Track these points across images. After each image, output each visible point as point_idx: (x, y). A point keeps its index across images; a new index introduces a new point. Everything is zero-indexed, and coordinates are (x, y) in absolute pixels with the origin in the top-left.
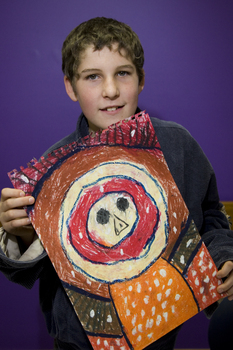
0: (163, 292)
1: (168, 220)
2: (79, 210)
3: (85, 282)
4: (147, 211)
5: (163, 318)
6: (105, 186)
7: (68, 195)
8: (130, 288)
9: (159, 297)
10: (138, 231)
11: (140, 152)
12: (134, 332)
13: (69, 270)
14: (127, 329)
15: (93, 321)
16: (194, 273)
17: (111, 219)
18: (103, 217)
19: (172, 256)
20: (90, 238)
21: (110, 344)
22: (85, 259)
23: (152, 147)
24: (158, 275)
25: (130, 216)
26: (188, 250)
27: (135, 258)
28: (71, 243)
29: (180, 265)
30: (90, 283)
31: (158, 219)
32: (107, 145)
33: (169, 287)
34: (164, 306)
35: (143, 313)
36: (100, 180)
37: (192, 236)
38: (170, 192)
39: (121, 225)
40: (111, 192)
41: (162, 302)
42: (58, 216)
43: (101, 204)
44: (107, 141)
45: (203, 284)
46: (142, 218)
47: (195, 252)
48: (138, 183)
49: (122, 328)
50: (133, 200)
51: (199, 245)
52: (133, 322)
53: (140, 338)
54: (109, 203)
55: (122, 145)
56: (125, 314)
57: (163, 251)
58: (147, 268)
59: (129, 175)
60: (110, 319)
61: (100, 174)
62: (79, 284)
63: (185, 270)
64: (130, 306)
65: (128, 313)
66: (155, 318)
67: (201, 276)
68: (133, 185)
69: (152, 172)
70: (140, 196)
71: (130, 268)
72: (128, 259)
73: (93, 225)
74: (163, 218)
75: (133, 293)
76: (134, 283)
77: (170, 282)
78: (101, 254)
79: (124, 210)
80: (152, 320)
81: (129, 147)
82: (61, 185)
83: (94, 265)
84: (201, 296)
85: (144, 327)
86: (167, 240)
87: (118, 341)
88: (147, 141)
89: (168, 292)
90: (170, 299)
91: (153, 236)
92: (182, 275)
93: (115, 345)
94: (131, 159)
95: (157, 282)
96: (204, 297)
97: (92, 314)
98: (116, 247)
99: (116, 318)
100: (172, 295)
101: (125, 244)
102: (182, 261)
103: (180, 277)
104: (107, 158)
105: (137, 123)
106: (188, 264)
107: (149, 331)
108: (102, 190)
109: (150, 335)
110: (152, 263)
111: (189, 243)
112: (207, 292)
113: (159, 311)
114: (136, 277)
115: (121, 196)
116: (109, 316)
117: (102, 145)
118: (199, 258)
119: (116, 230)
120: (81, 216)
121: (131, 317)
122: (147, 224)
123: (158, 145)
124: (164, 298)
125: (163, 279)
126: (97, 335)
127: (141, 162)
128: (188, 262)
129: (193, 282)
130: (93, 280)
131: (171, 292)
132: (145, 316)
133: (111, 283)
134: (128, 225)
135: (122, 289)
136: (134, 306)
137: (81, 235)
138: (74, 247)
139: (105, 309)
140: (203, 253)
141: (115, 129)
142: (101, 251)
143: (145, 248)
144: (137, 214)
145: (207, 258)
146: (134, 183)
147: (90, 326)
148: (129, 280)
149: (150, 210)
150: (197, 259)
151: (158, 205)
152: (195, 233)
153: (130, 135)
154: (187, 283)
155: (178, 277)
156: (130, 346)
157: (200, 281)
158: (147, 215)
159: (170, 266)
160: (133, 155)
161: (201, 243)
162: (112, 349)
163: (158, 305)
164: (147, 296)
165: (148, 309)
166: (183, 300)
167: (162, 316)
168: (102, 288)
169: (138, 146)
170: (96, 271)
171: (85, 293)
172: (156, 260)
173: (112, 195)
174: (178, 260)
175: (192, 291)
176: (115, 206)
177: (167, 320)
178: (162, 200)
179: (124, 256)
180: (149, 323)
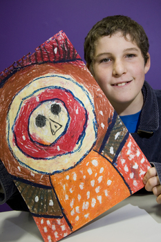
0: (96, 179)
1: (96, 118)
2: (21, 118)
3: (29, 174)
4: (77, 113)
5: (97, 201)
6: (40, 97)
7: (11, 107)
8: (68, 177)
9: (93, 183)
10: (71, 130)
11: (65, 65)
12: (72, 213)
13: (16, 166)
14: (66, 211)
15: (38, 205)
16: (123, 161)
17: (47, 123)
18: (41, 121)
19: (102, 148)
20: (32, 140)
21: (52, 224)
22: (28, 156)
23: (74, 59)
24: (91, 165)
25: (63, 118)
26: (116, 142)
27: (70, 153)
28: (16, 145)
29: (110, 155)
30: (34, 175)
31: (87, 118)
32: (37, 63)
33: (101, 175)
34: (97, 190)
35: (79, 197)
36: (35, 92)
37: (119, 129)
38: (95, 94)
39: (56, 127)
40: (45, 101)
41: (95, 187)
42: (6, 124)
43: (39, 111)
44: (36, 60)
45: (132, 170)
46: (73, 119)
47: (123, 143)
48: (67, 91)
49: (62, 210)
50: (64, 105)
51: (127, 137)
52: (72, 205)
53: (77, 218)
54: (45, 110)
55: (49, 62)
56: (64, 198)
57: (94, 145)
58: (81, 160)
59: (58, 85)
60: (51, 203)
61: (34, 87)
62: (24, 176)
63: (115, 159)
64: (68, 192)
65: (67, 198)
66: (90, 201)
67: (130, 164)
68: (62, 93)
69: (78, 80)
70: (69, 101)
71: (66, 161)
72: (64, 154)
73: (33, 128)
74: (91, 117)
75: (70, 181)
76: (71, 172)
77: (102, 170)
78: (41, 151)
79: (57, 114)
80: (87, 203)
81: (54, 62)
82: (5, 100)
83: (36, 160)
84: (132, 180)
85: (81, 209)
86: (96, 135)
87: (59, 221)
88: (69, 55)
89: (100, 179)
90: (103, 185)
91: (84, 132)
92: (112, 164)
93: (56, 224)
94: (58, 72)
95: (90, 171)
96: (135, 181)
97: (37, 199)
98: (53, 144)
99: (57, 202)
100: (104, 180)
101: (60, 142)
102: (112, 151)
103: (111, 165)
104: (39, 74)
105: (57, 41)
106: (117, 154)
107: (85, 211)
108: (38, 100)
109: (87, 216)
110: (85, 156)
111: (117, 136)
112: (136, 177)
113: (94, 195)
114: (72, 168)
115: (54, 103)
116: (51, 201)
117: (33, 64)
118: (127, 148)
119: (52, 131)
120: (23, 123)
121: (69, 201)
122: (77, 123)
123: (78, 57)
124: (97, 184)
125: (95, 168)
126: (41, 216)
127: (67, 73)
128: (117, 152)
129: (123, 169)
130: (36, 172)
131: (103, 178)
132: (81, 200)
133: (51, 175)
134: (61, 126)
135: (60, 179)
136: (71, 192)
137: (24, 138)
138: (18, 147)
139: (47, 195)
140: (130, 143)
141: (41, 50)
142: (41, 149)
143: (77, 143)
144: (68, 116)
145: (135, 148)
146: (63, 91)
147: (35, 209)
148: (66, 171)
149: (79, 111)
150: (125, 149)
151: (85, 106)
152: (121, 126)
153: (54, 52)
154: (117, 170)
155: (109, 166)
156: (70, 225)
157: (129, 168)
158: (77, 115)
159: (101, 157)
160: (59, 68)
161: (128, 134)
162: (54, 227)
163: (92, 190)
164: (82, 183)
165: (83, 193)
166: (114, 185)
167: (96, 199)
168: (43, 179)
169: (62, 61)
170: (38, 166)
171: (30, 183)
172: (88, 152)
173: (47, 103)
174: (108, 151)
175: (122, 177)
176: (50, 111)
177: (101, 203)
178: (89, 101)
179: (60, 151)
180: (85, 205)
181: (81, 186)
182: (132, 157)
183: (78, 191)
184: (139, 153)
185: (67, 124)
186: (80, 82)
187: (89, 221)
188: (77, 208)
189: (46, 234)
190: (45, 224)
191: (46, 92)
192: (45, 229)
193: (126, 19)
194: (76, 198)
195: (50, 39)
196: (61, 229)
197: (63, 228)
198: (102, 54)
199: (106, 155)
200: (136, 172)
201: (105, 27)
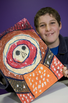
0: (43, 75)
1: (40, 50)
2: (9, 52)
3: (14, 75)
5: (44, 84)
6: (17, 43)
7: (5, 48)
8: (31, 75)
9: (41, 77)
10: (31, 56)
11: (26, 31)
12: (34, 90)
13: (8, 72)
14: (31, 90)
15: (18, 88)
16: (53, 67)
17: (21, 53)
18: (18, 53)
19: (44, 62)
20: (14, 61)
21: (25, 96)
22: (13, 68)
23: (30, 29)
24: (40, 69)
25: (27, 51)
26: (49, 59)
27: (31, 65)
28: (8, 63)
29: (47, 65)
30: (16, 76)
31: (37, 51)
32: (15, 30)
33: (44, 73)
34: (44, 80)
35: (36, 83)
36: (15, 41)
37: (50, 54)
38: (39, 41)
39: (24, 55)
40: (19, 45)
41: (43, 78)
42: (3, 55)
43: (17, 49)
44: (15, 29)
45: (57, 70)
46: (31, 51)
47: (52, 59)
48: (28, 41)
49: (29, 89)
50: (27, 46)
52: (33, 87)
53: (36, 92)
54: (19, 48)
55: (20, 30)
56: (30, 84)
57: (41, 61)
58: (36, 68)
59: (24, 39)
60: (24, 87)
62: (12, 76)
63: (50, 66)
64: (31, 82)
65: (31, 84)
66: (41, 84)
67: (56, 67)
68: (26, 42)
70: (29, 44)
71: (29, 68)
72: (29, 65)
73: (15, 56)
74: (39, 50)
75: (32, 77)
76: (32, 73)
77: (45, 71)
78: (18, 65)
79: (25, 50)
80: (40, 85)
81: (22, 30)
82: (2, 45)
83: (17, 69)
84: (58, 74)
85: (37, 88)
86: (41, 57)
87: (28, 94)
88: (28, 27)
89: (44, 75)
90: (46, 77)
91: (36, 56)
92: (49, 68)
94: (24, 34)
95: (40, 72)
96: (59, 74)
97: (18, 86)
98: (24, 62)
99: (27, 86)
100: (46, 75)
101: (26, 61)
102: (48, 63)
103: (48, 69)
104: (16, 34)
105: (23, 22)
106: (50, 64)
107: (40, 89)
108: (16, 45)
109: (40, 91)
110: (37, 66)
111: (49, 57)
112: (59, 72)
113: (42, 82)
114: (32, 71)
115: (23, 45)
116: (24, 86)
117: (14, 31)
118: (54, 61)
119: (23, 57)
120: (10, 54)
121: (32, 85)
122: (33, 53)
123: (32, 28)
124: (43, 77)
125: (42, 70)
126: (20, 93)
127: (28, 34)
128: (50, 63)
129: (53, 70)
130: (17, 74)
131: (46, 74)
132: (37, 84)
133: (24, 75)
134: (27, 54)
135: (28, 76)
136: (33, 81)
137: (11, 60)
138: (9, 64)
139: (22, 84)
140: (55, 59)
141: (17, 25)
142: (19, 64)
143: (34, 61)
144: (29, 50)
145: (57, 60)
146: (26, 41)
147: (17, 90)
148: (30, 73)
149: (33, 48)
150: (53, 62)
151: (36, 46)
152: (51, 53)
153: (22, 26)
154: (51, 70)
155: (47, 69)
156: (33, 95)
157: (56, 69)
158: (33, 50)
159: (44, 66)
160: (24, 32)
161: (54, 56)
162: (26, 97)
163: (42, 80)
164: (37, 77)
165: (38, 81)
166: (51, 77)
167: (44, 83)
168: (20, 77)
169: (25, 29)
170: (17, 71)
171: (14, 79)
172: (38, 64)
173: (20, 46)
174: (46, 63)
175: (54, 73)
176: (21, 49)
177: (46, 85)
178: (37, 44)
179: (27, 65)
180: (39, 87)
181: (37, 79)
182: (56, 64)
183: (35, 81)
184: (59, 62)
185: (29, 53)
186: (33, 37)
187: (42, 93)
188: (36, 88)
189: (23, 101)
190: (22, 96)
191: (19, 41)
192: (23, 99)
193: (50, 8)
194: (35, 84)
195: (21, 21)
196: (30, 98)
197: (31, 97)
198: (41, 23)
199: (46, 65)
200: (59, 70)
201: (42, 12)
